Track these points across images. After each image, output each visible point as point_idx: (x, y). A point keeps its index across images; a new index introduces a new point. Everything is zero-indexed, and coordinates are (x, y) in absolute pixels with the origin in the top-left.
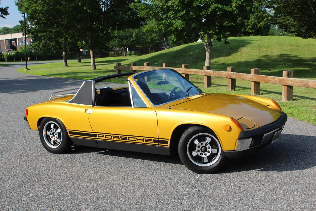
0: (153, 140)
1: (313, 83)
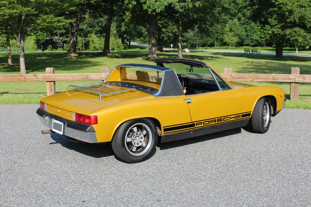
0: (241, 116)
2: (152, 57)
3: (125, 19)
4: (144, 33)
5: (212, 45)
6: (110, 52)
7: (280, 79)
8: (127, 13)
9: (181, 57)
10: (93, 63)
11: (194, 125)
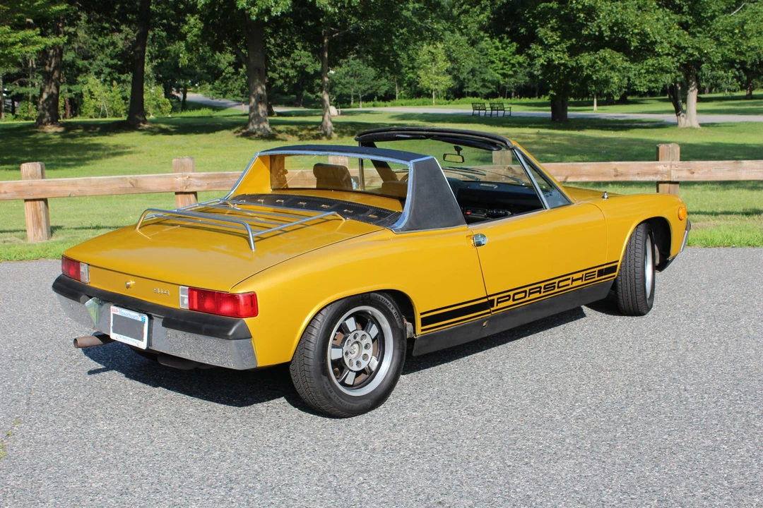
0: (596, 272)
2: (259, 129)
3: (186, 34)
4: (223, 71)
5: (388, 97)
6: (146, 120)
7: (634, 175)
8: (192, 20)
9: (330, 127)
10: (110, 149)
11: (491, 303)
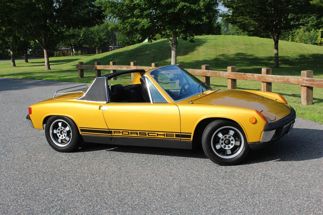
0: (175, 135)
1: (294, 80)
